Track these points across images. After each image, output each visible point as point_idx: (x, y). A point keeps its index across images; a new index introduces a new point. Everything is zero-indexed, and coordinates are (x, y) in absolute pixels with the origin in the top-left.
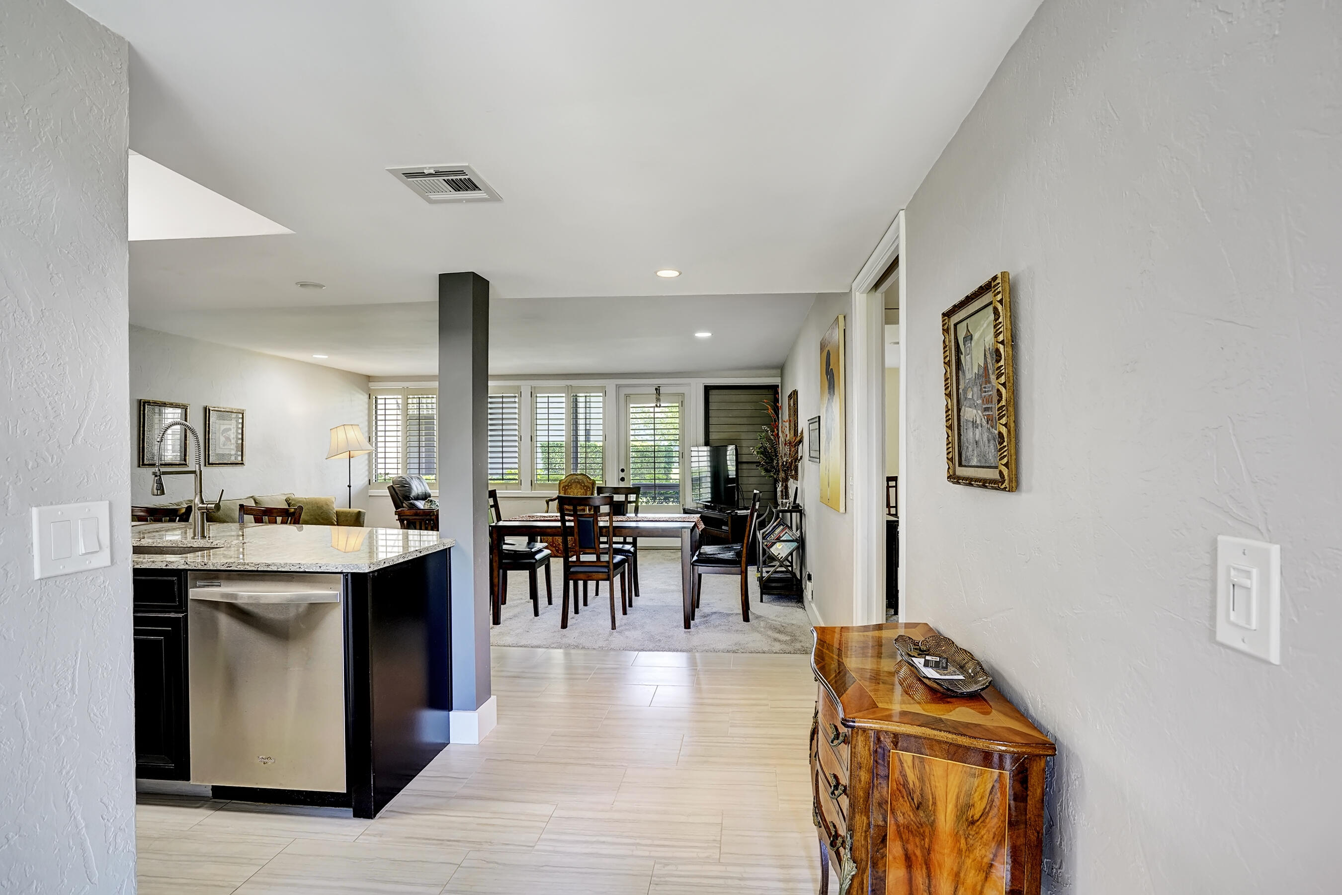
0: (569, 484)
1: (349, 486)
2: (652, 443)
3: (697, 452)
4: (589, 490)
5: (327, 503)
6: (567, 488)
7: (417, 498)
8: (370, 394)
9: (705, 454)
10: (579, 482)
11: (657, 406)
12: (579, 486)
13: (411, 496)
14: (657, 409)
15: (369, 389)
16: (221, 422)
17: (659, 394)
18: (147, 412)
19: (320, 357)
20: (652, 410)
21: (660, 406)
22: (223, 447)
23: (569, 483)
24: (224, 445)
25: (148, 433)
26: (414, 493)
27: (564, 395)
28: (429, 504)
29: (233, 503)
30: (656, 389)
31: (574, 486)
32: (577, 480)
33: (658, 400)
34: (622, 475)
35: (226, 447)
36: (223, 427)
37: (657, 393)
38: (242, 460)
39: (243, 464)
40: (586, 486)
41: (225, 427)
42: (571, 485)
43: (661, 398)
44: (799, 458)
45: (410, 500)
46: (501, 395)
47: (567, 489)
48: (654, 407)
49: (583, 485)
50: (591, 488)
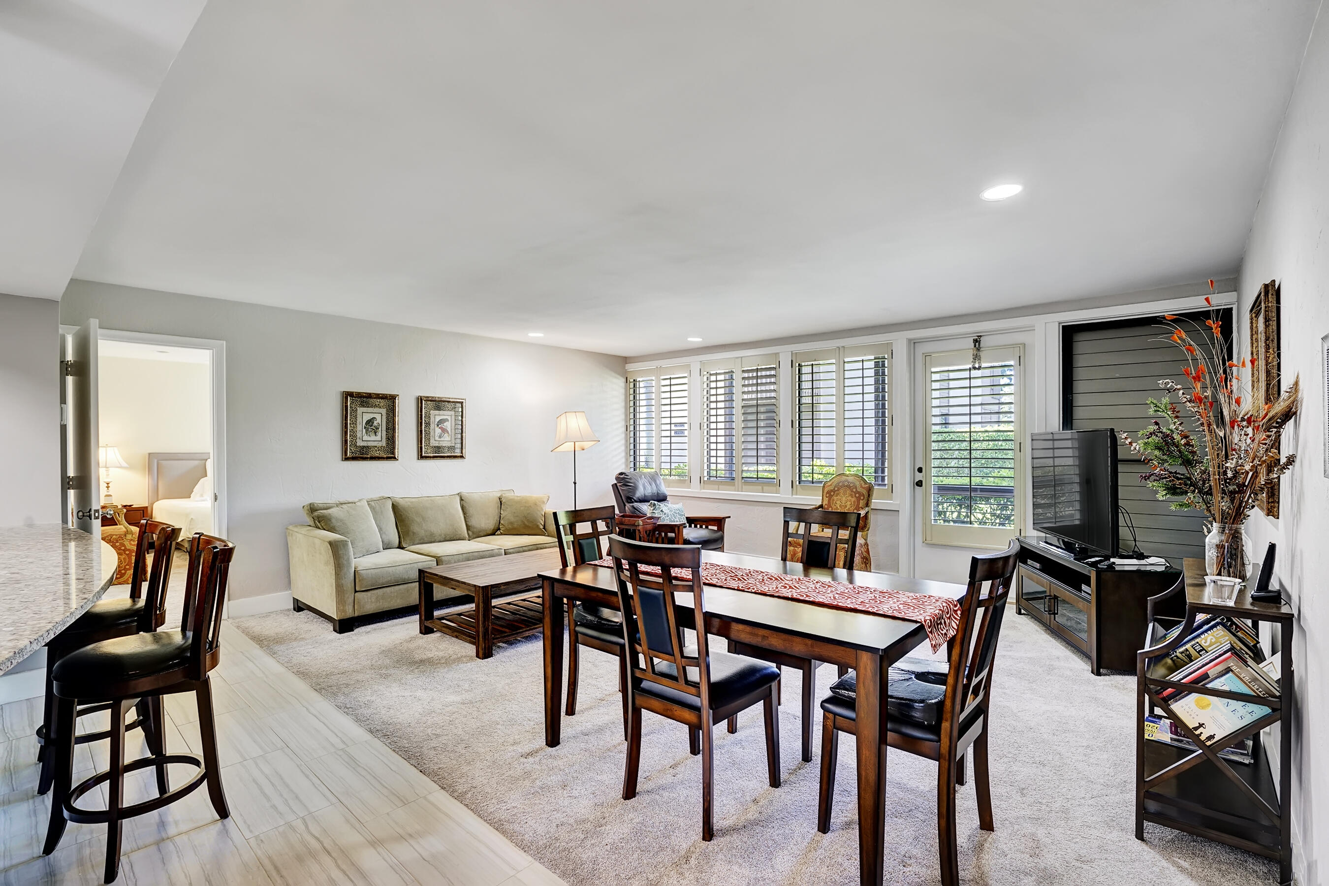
0: (836, 489)
1: (575, 483)
2: (966, 428)
3: (1051, 442)
4: (862, 498)
5: (537, 504)
6: (832, 493)
7: (644, 500)
8: (627, 378)
9: (1069, 444)
10: (849, 487)
11: (975, 368)
12: (848, 492)
13: (635, 498)
14: (974, 373)
15: (626, 372)
16: (437, 412)
17: (978, 349)
18: (350, 404)
19: (535, 335)
20: (966, 374)
21: (979, 368)
22: (439, 440)
23: (835, 487)
24: (440, 437)
25: (352, 426)
26: (640, 493)
27: (834, 361)
28: (652, 508)
29: (431, 500)
30: (975, 341)
31: (841, 491)
32: (846, 484)
33: (976, 357)
34: (919, 477)
35: (442, 439)
36: (438, 419)
37: (975, 346)
38: (462, 453)
39: (462, 457)
40: (859, 493)
41: (442, 417)
42: (838, 490)
43: (982, 354)
44: (1283, 460)
45: (633, 502)
46: (755, 368)
47: (832, 496)
48: (970, 369)
49: (854, 490)
50: (866, 496)
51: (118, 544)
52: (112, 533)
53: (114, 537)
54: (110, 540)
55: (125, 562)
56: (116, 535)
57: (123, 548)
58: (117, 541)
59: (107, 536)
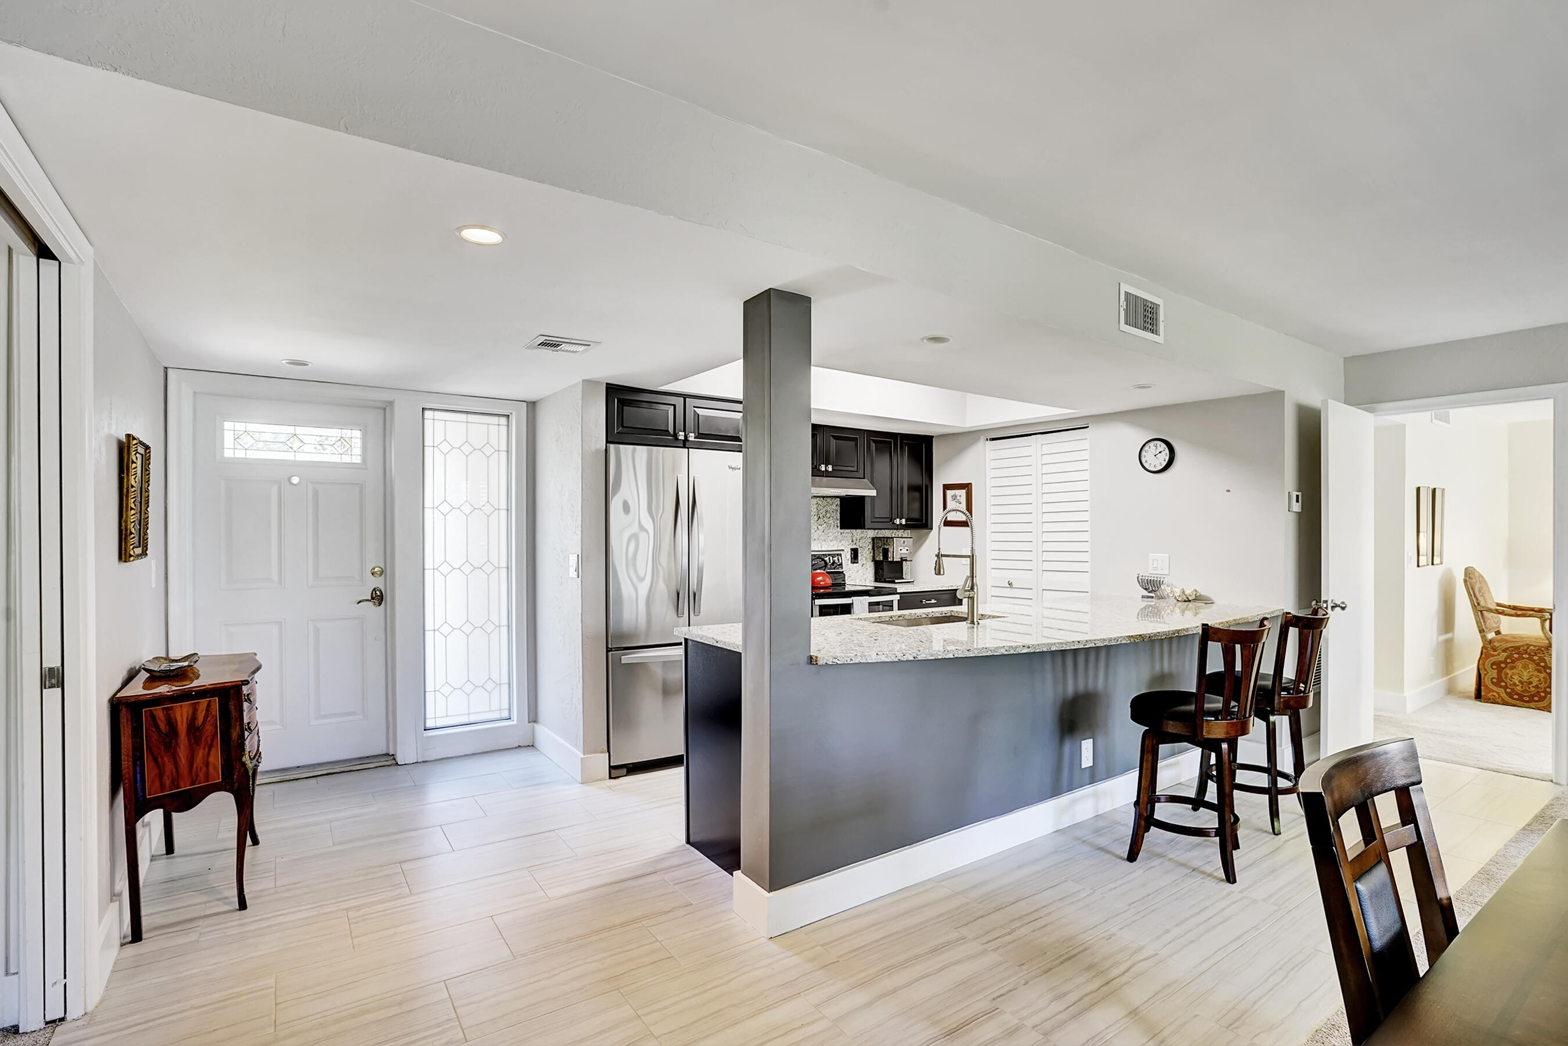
51: (1535, 658)
52: (1529, 643)
53: (1532, 647)
54: (1526, 651)
55: (1545, 683)
56: (1535, 646)
57: (1542, 664)
58: (1536, 654)
59: (1523, 646)
